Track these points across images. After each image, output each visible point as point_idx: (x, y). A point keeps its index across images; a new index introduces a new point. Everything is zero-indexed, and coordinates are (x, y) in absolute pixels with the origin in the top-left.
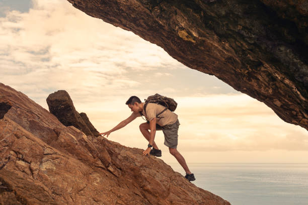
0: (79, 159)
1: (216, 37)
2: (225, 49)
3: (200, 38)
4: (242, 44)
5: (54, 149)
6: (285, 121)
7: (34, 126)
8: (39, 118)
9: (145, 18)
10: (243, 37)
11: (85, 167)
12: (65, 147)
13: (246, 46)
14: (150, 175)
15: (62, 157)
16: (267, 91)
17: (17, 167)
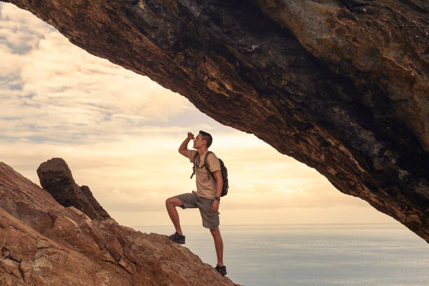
0: (81, 252)
1: (254, 92)
2: (267, 107)
3: (235, 92)
4: (287, 103)
5: (49, 240)
6: (342, 191)
7: (23, 210)
8: (29, 198)
9: (165, 64)
10: (288, 95)
11: (90, 263)
12: (63, 236)
13: (292, 105)
14: (172, 269)
15: (60, 251)
16: (319, 157)
17: (3, 268)
